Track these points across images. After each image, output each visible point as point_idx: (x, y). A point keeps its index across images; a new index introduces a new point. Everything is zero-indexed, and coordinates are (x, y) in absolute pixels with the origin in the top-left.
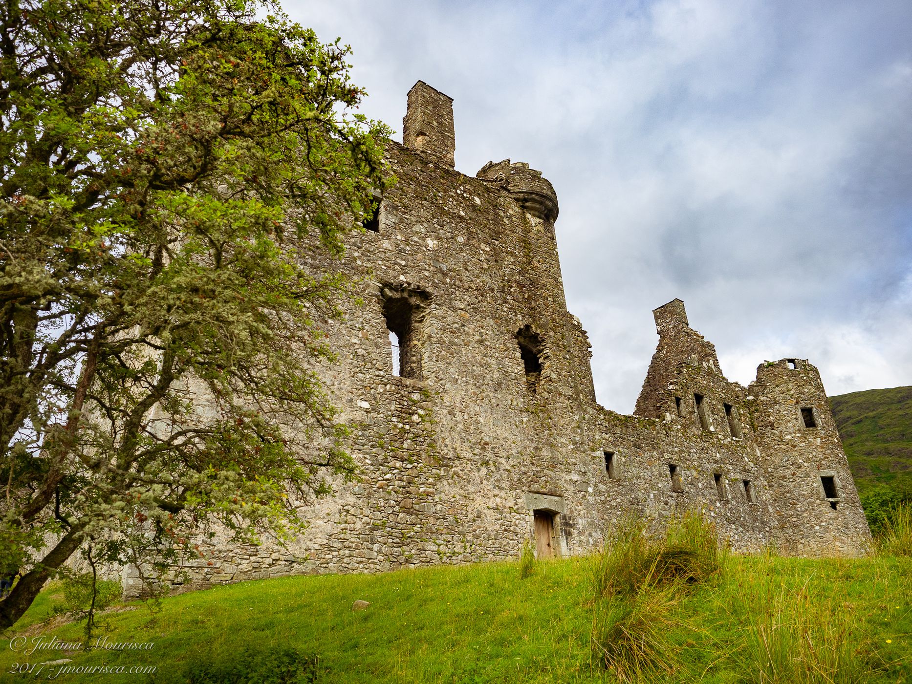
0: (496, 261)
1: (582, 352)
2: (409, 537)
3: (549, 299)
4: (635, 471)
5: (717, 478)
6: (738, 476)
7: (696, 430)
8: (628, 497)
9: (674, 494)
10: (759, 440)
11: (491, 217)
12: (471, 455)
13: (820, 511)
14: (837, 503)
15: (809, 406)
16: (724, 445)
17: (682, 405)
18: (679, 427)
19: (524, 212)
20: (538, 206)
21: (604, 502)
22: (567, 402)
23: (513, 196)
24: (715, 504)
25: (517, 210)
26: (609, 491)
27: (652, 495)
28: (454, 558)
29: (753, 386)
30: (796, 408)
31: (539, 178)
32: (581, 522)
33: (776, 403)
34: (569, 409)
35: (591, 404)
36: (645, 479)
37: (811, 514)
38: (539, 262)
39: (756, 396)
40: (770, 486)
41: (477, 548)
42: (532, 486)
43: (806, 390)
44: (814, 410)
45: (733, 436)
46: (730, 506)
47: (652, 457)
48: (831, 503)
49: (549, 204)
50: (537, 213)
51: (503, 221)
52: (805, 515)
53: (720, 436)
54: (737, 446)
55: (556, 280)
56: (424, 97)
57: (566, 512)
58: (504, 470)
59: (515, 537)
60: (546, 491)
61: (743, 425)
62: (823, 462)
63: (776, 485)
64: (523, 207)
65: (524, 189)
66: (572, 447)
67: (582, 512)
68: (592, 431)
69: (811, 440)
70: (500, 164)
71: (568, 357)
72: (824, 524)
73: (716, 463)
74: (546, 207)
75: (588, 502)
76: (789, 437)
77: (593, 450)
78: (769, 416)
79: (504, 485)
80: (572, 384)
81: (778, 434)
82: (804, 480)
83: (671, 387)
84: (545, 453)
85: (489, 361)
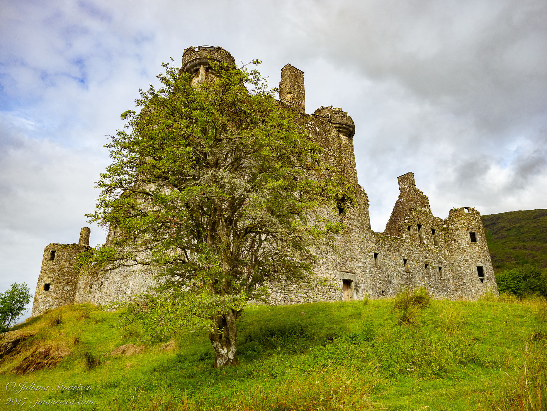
0: (326, 160)
1: (365, 205)
2: (291, 290)
3: (350, 178)
4: (388, 262)
5: (426, 266)
6: (436, 265)
7: (417, 243)
8: (384, 274)
9: (406, 273)
10: (448, 247)
11: (324, 137)
12: (316, 254)
13: (475, 283)
14: (484, 279)
15: (474, 231)
16: (430, 249)
17: (411, 230)
18: (409, 241)
19: (339, 134)
20: (346, 131)
21: (373, 277)
22: (358, 229)
23: (334, 125)
24: (424, 278)
25: (336, 132)
26: (376, 271)
27: (395, 274)
28: (309, 300)
29: (447, 220)
30: (467, 232)
31: (347, 116)
32: (363, 286)
33: (457, 229)
34: (359, 232)
35: (369, 230)
36: (392, 266)
37: (470, 284)
38: (346, 159)
39: (448, 225)
40: (452, 270)
41: (319, 296)
42: (342, 269)
43: (473, 223)
44: (476, 233)
45: (435, 245)
46: (431, 279)
47: (396, 255)
48: (481, 279)
49: (351, 129)
50: (345, 134)
51: (329, 139)
52: (468, 284)
53: (429, 245)
54: (437, 250)
55: (353, 168)
56: (291, 72)
57: (357, 281)
58: (330, 261)
59: (335, 292)
60: (348, 271)
61: (440, 239)
62: (479, 259)
63: (455, 270)
64: (338, 131)
65: (339, 122)
66: (360, 250)
67: (363, 281)
68: (369, 243)
69: (474, 248)
70: (327, 108)
71: (358, 207)
72: (476, 289)
73: (426, 259)
74: (350, 131)
75: (366, 276)
76: (463, 246)
77: (369, 252)
78: (454, 236)
79: (330, 268)
80: (360, 220)
81: (457, 245)
82: (468, 268)
83: (406, 221)
84: (348, 253)
85: (323, 210)
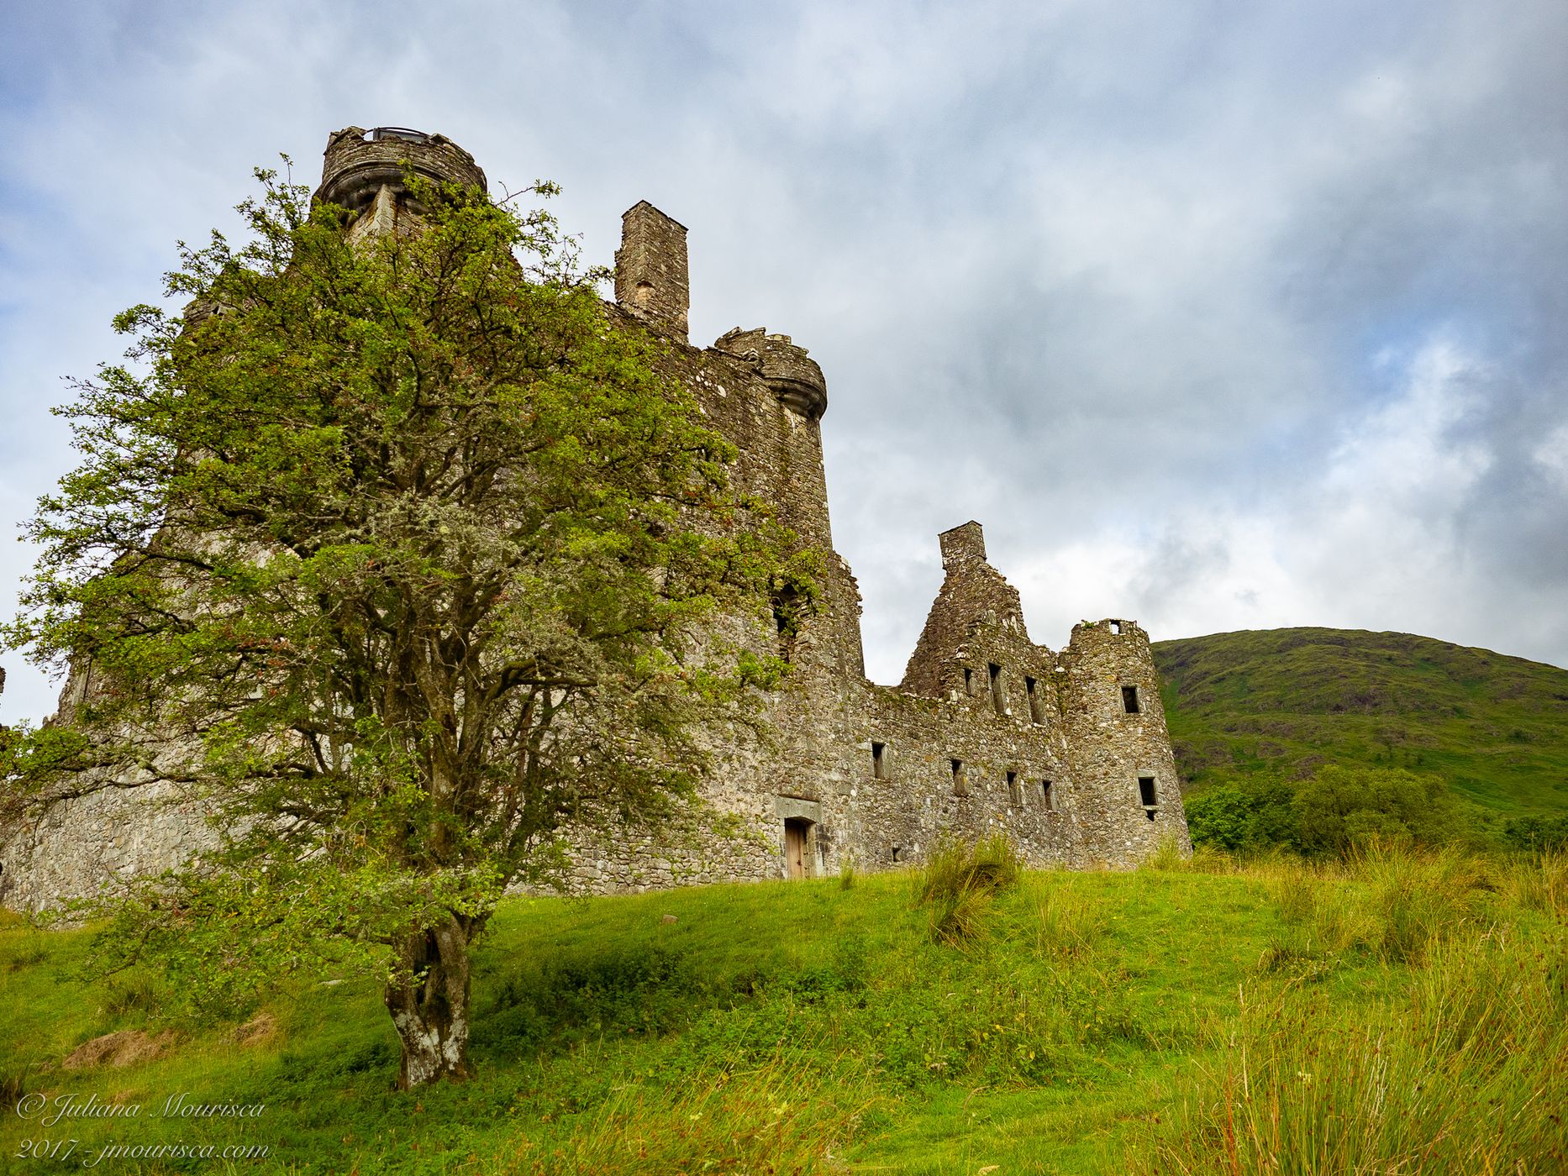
0: (745, 480)
1: (850, 608)
2: (637, 852)
3: (811, 533)
4: (909, 768)
5: (1011, 777)
6: (1037, 776)
7: (988, 714)
8: (899, 802)
9: (956, 799)
10: (1066, 727)
11: (739, 415)
12: (711, 747)
13: (1134, 822)
14: (1155, 811)
15: (1133, 684)
16: (1022, 733)
17: (973, 679)
18: (967, 709)
19: (781, 407)
20: (801, 400)
21: (869, 809)
22: (828, 676)
23: (769, 383)
24: (1005, 812)
25: (773, 403)
26: (876, 795)
27: (928, 800)
28: (689, 878)
29: (1065, 653)
30: (1116, 686)
31: (805, 359)
32: (841, 835)
33: (1091, 678)
34: (832, 685)
35: (859, 679)
36: (921, 779)
37: (1122, 825)
38: (799, 479)
39: (1068, 667)
40: (1076, 789)
41: (717, 866)
42: (783, 788)
43: (1130, 663)
44: (1138, 689)
45: (1034, 721)
46: (1024, 815)
47: (931, 749)
48: (1148, 811)
49: (816, 396)
50: (799, 409)
51: (754, 420)
52: (1116, 827)
53: (1018, 722)
54: (1038, 735)
55: (820, 505)
56: (649, 226)
57: (824, 821)
58: (750, 767)
59: (761, 853)
60: (800, 795)
61: (1048, 706)
62: (1143, 760)
63: (1083, 788)
64: (781, 400)
65: (784, 375)
66: (834, 736)
67: (842, 822)
68: (858, 715)
69: (1131, 729)
70: (751, 333)
71: (832, 614)
72: (1137, 838)
73: (1011, 758)
74: (812, 400)
75: (850, 809)
76: (1104, 724)
77: (859, 741)
78: (1082, 696)
79: (749, 787)
80: (836, 652)
81: (1091, 720)
82: (1118, 782)
83: (960, 655)
84: (800, 745)
85: (734, 621)
